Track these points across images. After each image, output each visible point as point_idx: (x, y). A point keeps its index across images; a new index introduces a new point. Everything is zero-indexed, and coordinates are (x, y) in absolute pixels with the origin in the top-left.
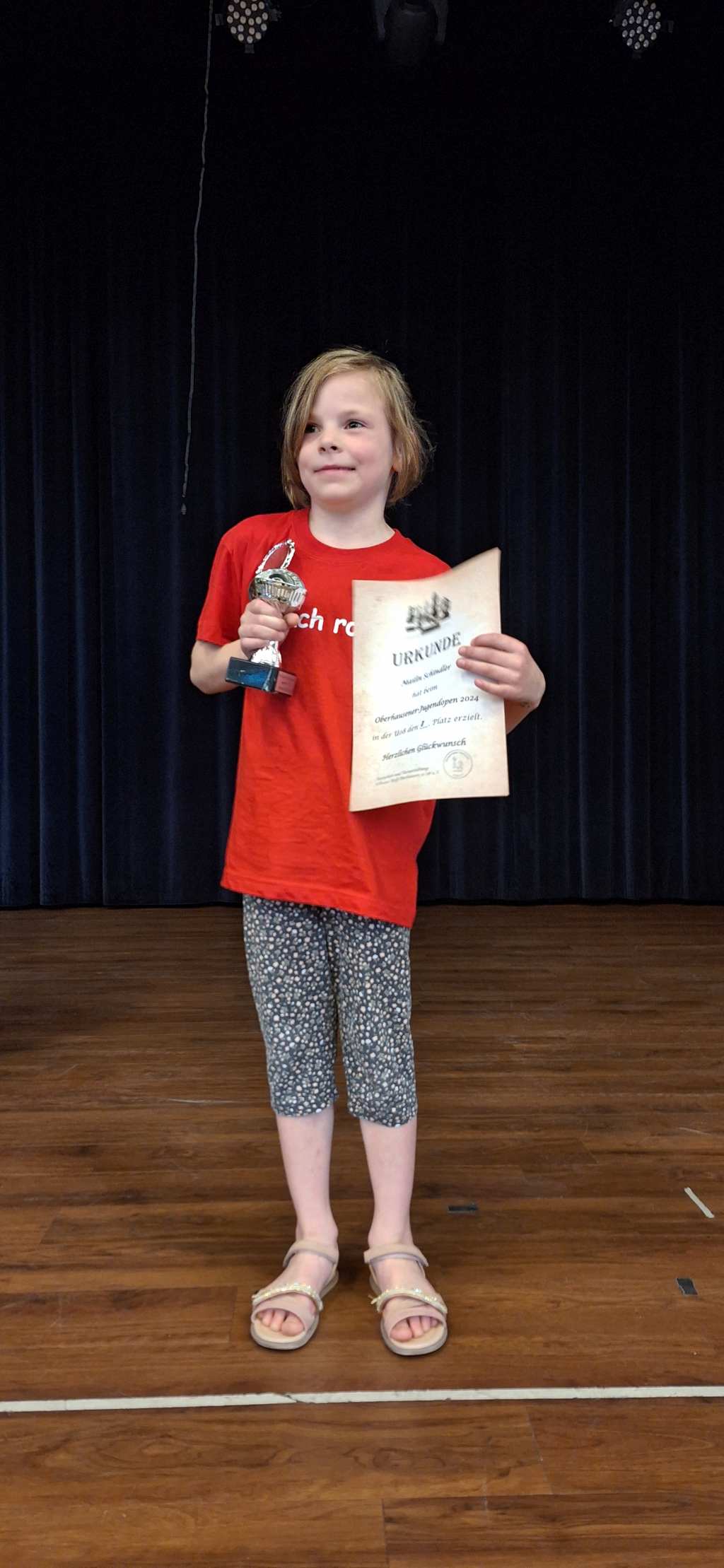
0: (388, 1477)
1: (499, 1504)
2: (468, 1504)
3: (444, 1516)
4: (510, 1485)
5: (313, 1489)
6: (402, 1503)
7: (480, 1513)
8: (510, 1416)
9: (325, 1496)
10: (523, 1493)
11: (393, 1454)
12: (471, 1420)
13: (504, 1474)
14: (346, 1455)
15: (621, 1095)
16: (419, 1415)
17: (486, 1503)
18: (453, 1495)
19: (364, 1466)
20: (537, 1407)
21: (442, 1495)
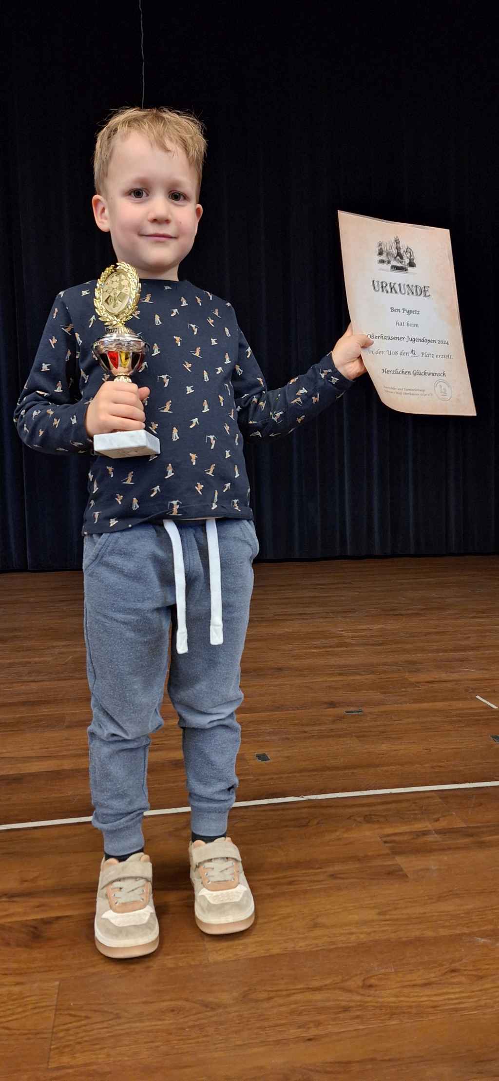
0: (376, 826)
1: (439, 832)
2: (425, 833)
3: (413, 839)
4: (443, 824)
5: (338, 833)
6: (388, 835)
7: (432, 836)
8: (428, 797)
9: (346, 836)
10: (451, 827)
11: (373, 817)
12: (408, 801)
13: (437, 820)
14: (349, 818)
15: (419, 655)
16: (379, 801)
17: (434, 832)
18: (414, 830)
19: (360, 822)
20: (441, 793)
21: (408, 830)
